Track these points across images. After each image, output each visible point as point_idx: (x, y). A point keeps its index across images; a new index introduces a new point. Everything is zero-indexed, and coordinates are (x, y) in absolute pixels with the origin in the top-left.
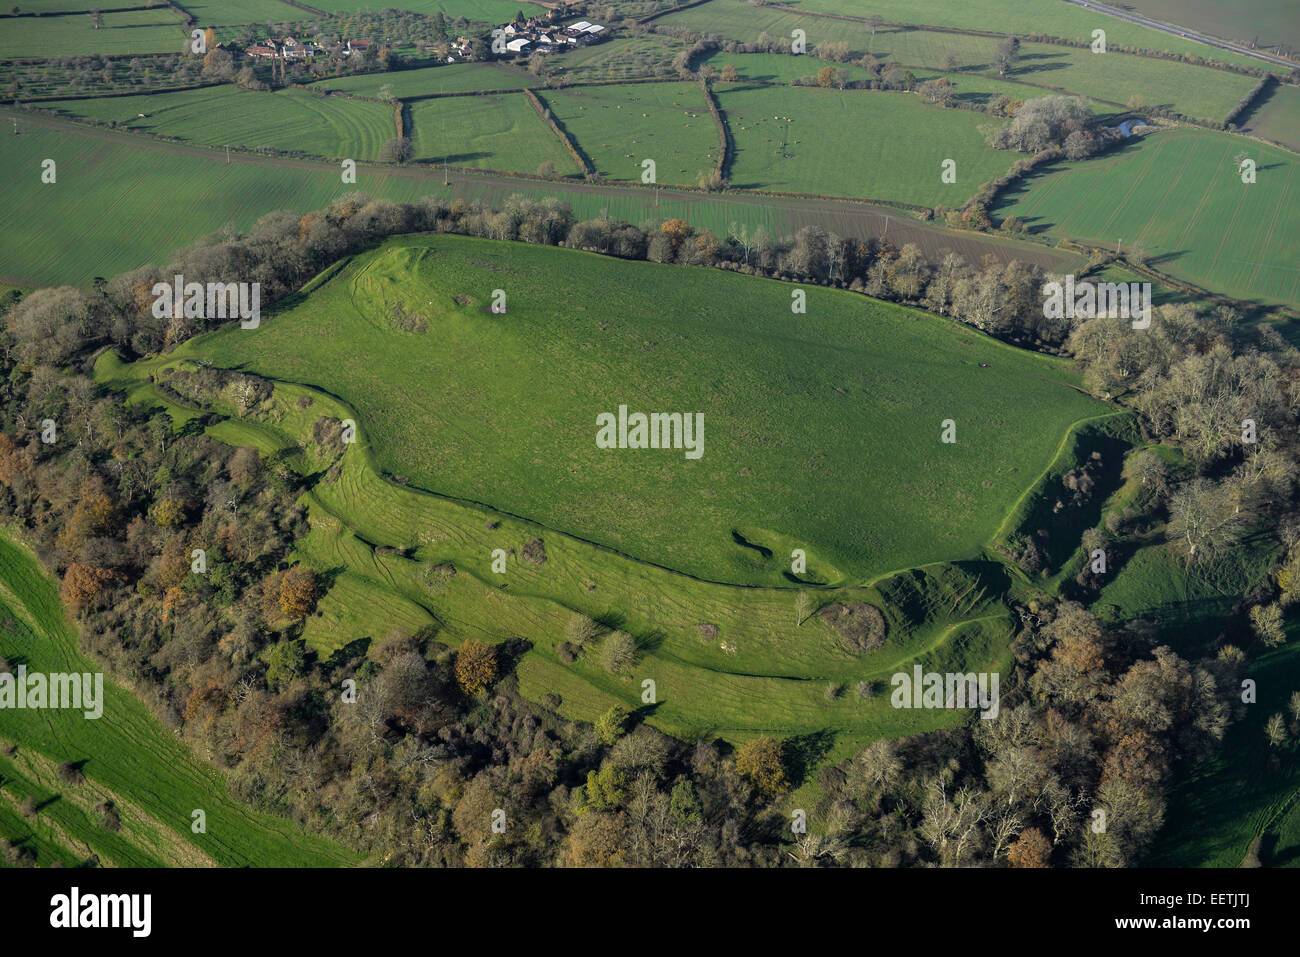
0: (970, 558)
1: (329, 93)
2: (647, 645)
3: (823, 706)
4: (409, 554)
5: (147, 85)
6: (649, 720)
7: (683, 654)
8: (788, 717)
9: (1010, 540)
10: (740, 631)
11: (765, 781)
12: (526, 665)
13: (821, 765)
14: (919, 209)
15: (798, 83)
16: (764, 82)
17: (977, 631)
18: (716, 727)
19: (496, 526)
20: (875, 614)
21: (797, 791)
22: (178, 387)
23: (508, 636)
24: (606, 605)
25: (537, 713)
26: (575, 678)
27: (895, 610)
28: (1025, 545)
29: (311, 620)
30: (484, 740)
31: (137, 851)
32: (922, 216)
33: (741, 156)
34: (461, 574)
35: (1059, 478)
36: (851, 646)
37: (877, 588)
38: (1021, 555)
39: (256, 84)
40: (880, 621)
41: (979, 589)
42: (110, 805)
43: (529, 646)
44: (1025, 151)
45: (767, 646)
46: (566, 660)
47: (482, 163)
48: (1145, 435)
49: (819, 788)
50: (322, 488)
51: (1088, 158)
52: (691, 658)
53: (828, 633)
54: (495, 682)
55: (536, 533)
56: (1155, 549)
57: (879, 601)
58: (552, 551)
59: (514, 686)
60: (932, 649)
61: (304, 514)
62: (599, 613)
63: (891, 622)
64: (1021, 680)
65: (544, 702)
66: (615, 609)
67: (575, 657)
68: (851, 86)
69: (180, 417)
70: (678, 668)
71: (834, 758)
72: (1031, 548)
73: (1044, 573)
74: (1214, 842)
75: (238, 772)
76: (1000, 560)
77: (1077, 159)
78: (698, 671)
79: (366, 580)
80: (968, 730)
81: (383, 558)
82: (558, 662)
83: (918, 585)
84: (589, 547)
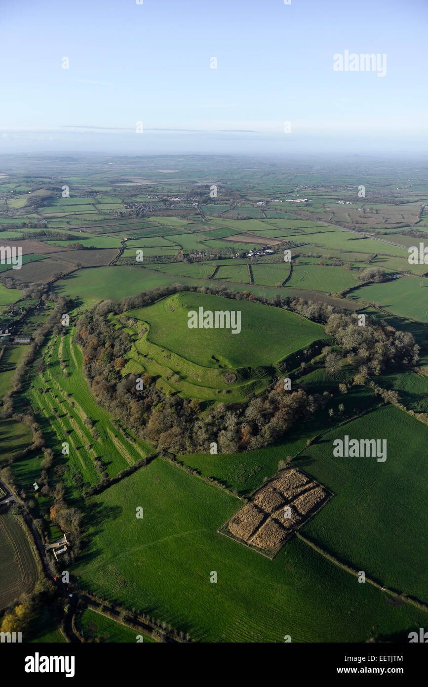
0: (267, 366)
1: (203, 264)
2: (183, 378)
3: (215, 395)
4: (145, 356)
5: (164, 262)
6: (178, 394)
7: (190, 381)
8: (207, 396)
9: (280, 363)
10: (203, 377)
11: (194, 409)
12: (159, 380)
13: (210, 407)
14: (328, 293)
15: (314, 264)
16: (306, 264)
17: (260, 382)
18: (191, 397)
19: (163, 351)
20: (234, 375)
21: (203, 413)
22: (121, 320)
23: (157, 374)
24: (178, 369)
25: (157, 391)
26: (167, 384)
27: (240, 375)
28: (283, 365)
29: (123, 369)
30: (145, 396)
31: (75, 412)
32: (328, 295)
33: (290, 280)
34: (154, 361)
35: (303, 351)
36: (227, 382)
37: (237, 370)
38: (281, 366)
39: (187, 262)
40: (235, 378)
41: (265, 373)
42: (73, 403)
43: (160, 376)
44: (364, 281)
45: (208, 380)
46: (166, 380)
47: (228, 280)
48: (335, 344)
49: (208, 412)
50: (136, 342)
51: (380, 283)
52: (191, 382)
53: (222, 379)
54: (151, 384)
55: (170, 353)
56: (322, 369)
57: (236, 373)
58: (172, 357)
59: (155, 385)
60: (246, 385)
61: (131, 347)
62: (176, 371)
63: (238, 377)
64: (267, 394)
65: (159, 389)
66: (180, 370)
67: (168, 380)
68: (327, 265)
69: (117, 327)
70: (187, 384)
71: (213, 406)
72: (285, 365)
73: (286, 371)
74: (303, 436)
75: (98, 398)
76: (275, 367)
77: (377, 283)
78: (191, 384)
79: (135, 361)
80: (247, 403)
81: (140, 357)
82: (165, 381)
83: (249, 370)
84: (179, 357)
